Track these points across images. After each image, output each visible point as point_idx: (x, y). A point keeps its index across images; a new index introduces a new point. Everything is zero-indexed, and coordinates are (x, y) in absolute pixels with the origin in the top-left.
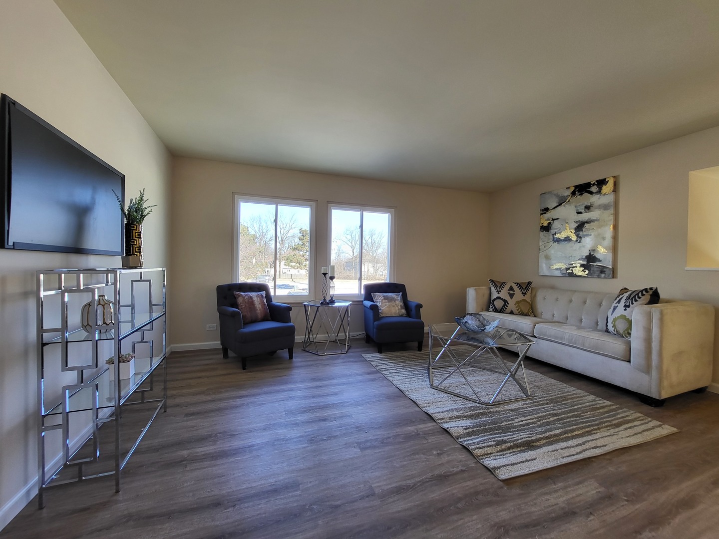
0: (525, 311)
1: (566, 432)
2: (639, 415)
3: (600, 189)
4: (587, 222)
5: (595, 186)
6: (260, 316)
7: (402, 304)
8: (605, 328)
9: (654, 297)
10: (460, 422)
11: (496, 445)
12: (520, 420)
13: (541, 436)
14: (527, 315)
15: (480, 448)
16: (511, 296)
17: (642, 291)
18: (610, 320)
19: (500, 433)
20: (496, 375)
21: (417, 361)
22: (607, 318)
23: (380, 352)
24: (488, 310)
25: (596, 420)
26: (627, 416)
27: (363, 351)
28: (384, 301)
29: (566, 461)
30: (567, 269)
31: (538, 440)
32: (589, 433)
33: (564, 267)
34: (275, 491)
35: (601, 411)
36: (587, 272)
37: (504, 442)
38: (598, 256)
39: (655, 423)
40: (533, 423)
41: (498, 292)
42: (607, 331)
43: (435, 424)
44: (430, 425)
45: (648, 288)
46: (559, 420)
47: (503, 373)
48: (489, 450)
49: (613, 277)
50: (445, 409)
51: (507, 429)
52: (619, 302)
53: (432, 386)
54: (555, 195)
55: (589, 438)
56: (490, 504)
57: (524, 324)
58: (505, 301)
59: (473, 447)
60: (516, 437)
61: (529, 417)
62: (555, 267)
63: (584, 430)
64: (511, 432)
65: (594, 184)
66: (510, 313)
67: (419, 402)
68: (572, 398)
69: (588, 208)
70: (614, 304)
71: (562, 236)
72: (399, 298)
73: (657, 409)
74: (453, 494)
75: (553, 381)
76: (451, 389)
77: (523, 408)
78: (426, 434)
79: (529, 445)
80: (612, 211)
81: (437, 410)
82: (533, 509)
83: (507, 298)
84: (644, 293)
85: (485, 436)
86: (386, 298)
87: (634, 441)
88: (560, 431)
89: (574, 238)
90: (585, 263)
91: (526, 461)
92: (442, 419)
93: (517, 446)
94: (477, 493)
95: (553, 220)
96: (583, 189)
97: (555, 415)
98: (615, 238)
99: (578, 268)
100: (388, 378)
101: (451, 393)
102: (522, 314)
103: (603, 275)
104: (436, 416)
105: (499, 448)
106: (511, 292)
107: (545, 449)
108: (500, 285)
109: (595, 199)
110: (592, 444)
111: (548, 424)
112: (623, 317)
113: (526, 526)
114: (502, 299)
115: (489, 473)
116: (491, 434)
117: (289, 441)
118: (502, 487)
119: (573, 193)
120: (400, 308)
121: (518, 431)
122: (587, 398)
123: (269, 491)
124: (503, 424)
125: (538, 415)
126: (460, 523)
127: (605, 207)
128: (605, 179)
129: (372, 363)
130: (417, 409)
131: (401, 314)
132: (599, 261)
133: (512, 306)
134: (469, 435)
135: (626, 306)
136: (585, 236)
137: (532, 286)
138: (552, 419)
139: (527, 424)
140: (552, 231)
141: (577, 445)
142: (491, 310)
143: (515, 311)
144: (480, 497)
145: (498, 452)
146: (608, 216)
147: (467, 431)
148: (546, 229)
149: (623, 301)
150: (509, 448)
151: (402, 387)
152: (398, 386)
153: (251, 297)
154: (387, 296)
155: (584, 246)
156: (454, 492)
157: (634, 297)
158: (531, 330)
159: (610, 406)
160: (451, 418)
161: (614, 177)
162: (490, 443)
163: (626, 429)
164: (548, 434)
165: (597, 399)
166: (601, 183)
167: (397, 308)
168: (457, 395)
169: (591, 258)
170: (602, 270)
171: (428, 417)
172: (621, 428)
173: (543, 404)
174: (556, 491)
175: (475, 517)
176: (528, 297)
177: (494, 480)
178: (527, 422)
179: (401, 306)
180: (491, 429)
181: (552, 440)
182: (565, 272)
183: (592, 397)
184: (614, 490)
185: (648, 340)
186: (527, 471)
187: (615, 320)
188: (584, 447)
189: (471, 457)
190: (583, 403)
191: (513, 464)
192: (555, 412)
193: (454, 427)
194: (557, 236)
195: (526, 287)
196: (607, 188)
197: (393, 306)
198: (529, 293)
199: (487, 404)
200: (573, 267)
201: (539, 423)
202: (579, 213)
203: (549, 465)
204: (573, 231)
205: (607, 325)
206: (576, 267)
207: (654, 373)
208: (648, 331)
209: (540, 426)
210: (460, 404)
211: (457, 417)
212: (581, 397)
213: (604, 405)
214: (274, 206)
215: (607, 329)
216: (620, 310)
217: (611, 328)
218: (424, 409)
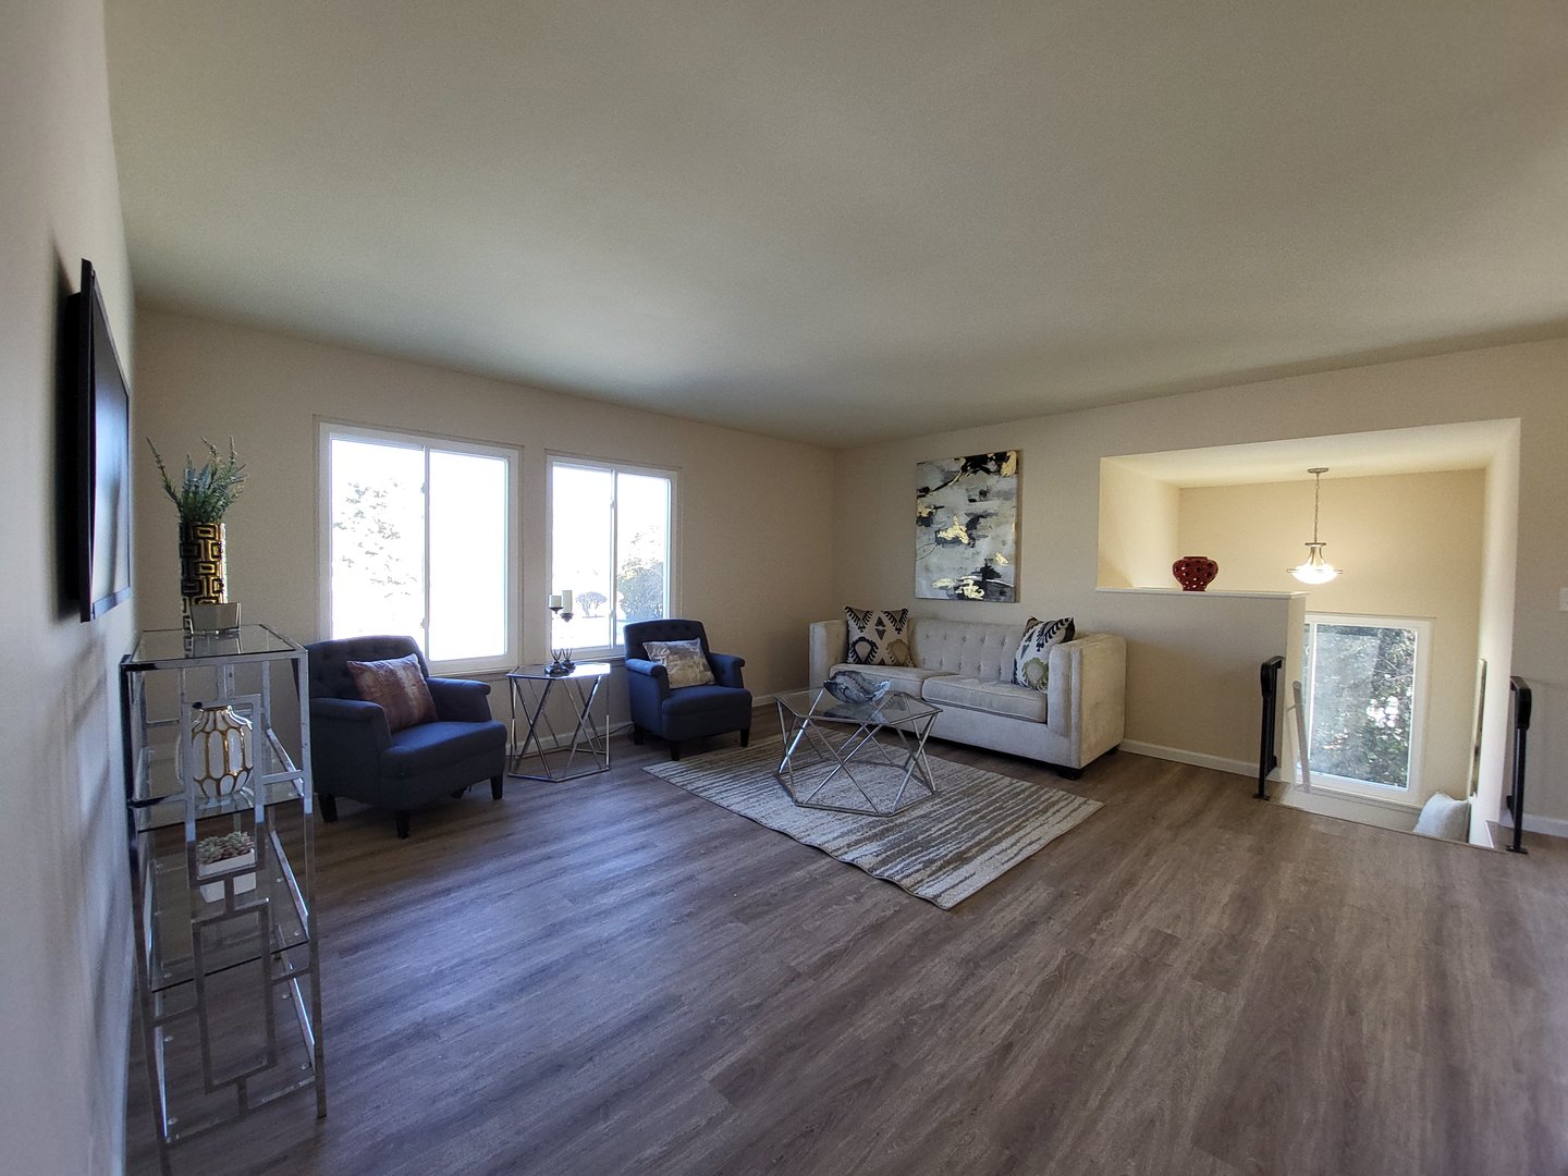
0: (901, 660)
1: (995, 832)
2: (1062, 793)
3: (1000, 467)
4: (983, 517)
5: (993, 462)
6: (417, 713)
7: (705, 660)
8: (1012, 677)
9: (1070, 632)
10: (864, 848)
11: (925, 868)
12: (936, 828)
13: (970, 844)
14: (903, 665)
15: (907, 876)
16: (881, 634)
17: (1057, 624)
18: (1020, 666)
19: (922, 851)
20: (881, 768)
21: (749, 766)
22: (1016, 663)
23: (675, 758)
24: (845, 661)
25: (1022, 809)
26: (1051, 797)
27: (644, 760)
28: (671, 657)
29: (1007, 867)
30: (956, 588)
31: (969, 849)
32: (1019, 828)
33: (952, 584)
34: (644, 1019)
35: (1022, 796)
36: (983, 593)
37: (932, 861)
38: (997, 569)
39: (1080, 800)
40: (955, 828)
41: (861, 628)
42: (1015, 682)
43: (829, 859)
44: (825, 861)
45: (1064, 618)
46: (983, 817)
47: (888, 765)
48: (918, 876)
49: (1015, 601)
50: (835, 835)
51: (926, 845)
52: (1030, 639)
53: (799, 804)
54: (938, 467)
55: (1022, 833)
56: (946, 940)
57: (906, 679)
58: (873, 644)
59: (899, 877)
60: (943, 851)
61: (947, 822)
62: (939, 584)
63: (1013, 825)
64: (933, 847)
65: (991, 459)
66: (879, 664)
67: (792, 832)
68: (986, 786)
69: (983, 494)
70: (1023, 643)
71: (949, 535)
72: (698, 650)
73: (1076, 783)
74: (900, 943)
75: (957, 766)
76: (828, 802)
77: (935, 811)
78: (827, 876)
79: (961, 859)
80: (1013, 502)
81: (824, 838)
82: (994, 931)
83: (875, 638)
84: (1059, 626)
85: (904, 860)
86: (674, 651)
87: (1066, 826)
88: (989, 831)
89: (965, 540)
90: (980, 579)
91: (966, 878)
92: (839, 849)
93: (949, 863)
94: (927, 933)
95: (936, 508)
96: (976, 463)
97: (976, 812)
98: (1018, 542)
99: (970, 587)
100: (717, 802)
101: (829, 809)
102: (898, 664)
103: (1003, 598)
104: (829, 847)
105: (929, 871)
106: (881, 628)
107: (980, 859)
108: (862, 617)
109: (992, 482)
110: (1026, 840)
111: (971, 826)
112: (1036, 660)
113: (994, 952)
114: (868, 641)
115: (929, 905)
116: (911, 856)
117: (613, 942)
118: (951, 918)
119: (964, 469)
120: (702, 668)
121: (940, 843)
122: (1002, 782)
123: (633, 1023)
124: (920, 838)
125: (957, 816)
126: (924, 971)
127: (1005, 495)
128: (1006, 453)
129: (673, 781)
130: (793, 843)
131: (705, 679)
132: (999, 576)
133: (882, 652)
134: (884, 863)
135: (1040, 645)
136: (979, 537)
137: (909, 615)
138: (973, 819)
139: (948, 832)
140: (935, 527)
141: (1012, 846)
142: (851, 660)
143: (887, 661)
144: (931, 936)
145: (929, 876)
146: (1008, 509)
147: (880, 858)
148: (926, 521)
149: (1035, 637)
150: (940, 869)
151: (751, 814)
152: (742, 813)
153: (391, 671)
154: (675, 646)
155: (978, 553)
156: (900, 939)
157: (1048, 631)
158: (918, 690)
159: (1031, 787)
160: (849, 846)
161: (1017, 452)
162: (916, 868)
163: (1054, 814)
164: (977, 839)
165: (1014, 781)
166: (1001, 458)
167: (697, 670)
168: (840, 810)
169: (987, 572)
170: (1002, 590)
171: (816, 852)
172: (1049, 814)
173: (956, 801)
174: (1009, 904)
175: (937, 960)
176: (903, 636)
177: (940, 912)
178: (947, 828)
179: (704, 665)
180: (908, 849)
181: (984, 846)
182: (952, 592)
183: (1007, 780)
184: (1062, 887)
185: (1067, 691)
186: (971, 891)
187: (1026, 665)
188: (1020, 845)
189: (900, 892)
190: (1001, 790)
191: (953, 887)
192: (974, 808)
193: (861, 857)
194: (942, 534)
195: (900, 618)
196: (1008, 467)
197: (690, 666)
198: (904, 629)
199: (887, 815)
200: (964, 585)
201: (960, 828)
202: (972, 501)
203: (993, 876)
204: (964, 529)
205: (1015, 674)
206: (968, 585)
207: (1074, 734)
208: (1067, 678)
209: (963, 831)
210: (850, 823)
211: (857, 842)
212: (995, 782)
213: (1023, 787)
214: (422, 454)
215: (1015, 679)
216: (1032, 652)
217: (1020, 678)
218: (803, 841)
